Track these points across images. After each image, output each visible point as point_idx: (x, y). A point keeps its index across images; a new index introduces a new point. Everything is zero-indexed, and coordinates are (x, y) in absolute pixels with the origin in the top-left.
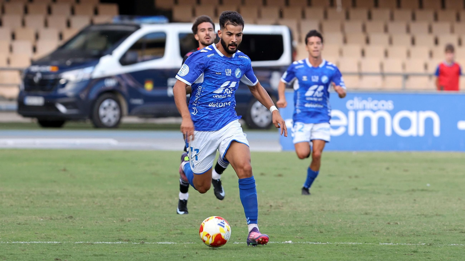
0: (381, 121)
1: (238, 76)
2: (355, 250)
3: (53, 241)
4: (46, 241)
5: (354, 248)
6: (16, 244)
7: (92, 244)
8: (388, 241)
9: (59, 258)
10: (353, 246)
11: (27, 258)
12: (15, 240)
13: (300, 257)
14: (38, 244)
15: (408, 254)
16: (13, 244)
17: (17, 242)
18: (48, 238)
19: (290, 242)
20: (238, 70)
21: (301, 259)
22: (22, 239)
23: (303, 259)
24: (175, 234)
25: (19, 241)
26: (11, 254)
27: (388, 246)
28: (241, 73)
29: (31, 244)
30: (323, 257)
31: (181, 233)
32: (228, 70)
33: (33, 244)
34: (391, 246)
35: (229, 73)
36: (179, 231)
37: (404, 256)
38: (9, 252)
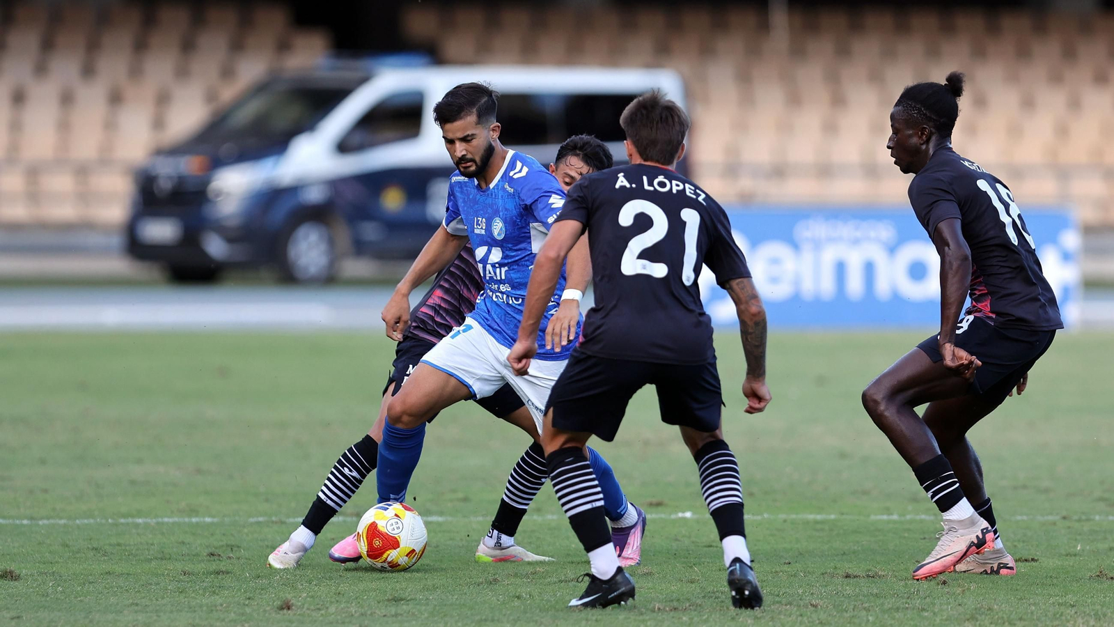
0: (869, 269)
1: (499, 234)
2: (822, 530)
3: (204, 517)
4: (190, 516)
5: (819, 526)
6: (128, 524)
7: (282, 523)
8: (888, 511)
9: (216, 552)
10: (816, 522)
11: (151, 552)
12: (125, 516)
13: (711, 546)
14: (173, 524)
15: (930, 538)
16: (122, 524)
17: (130, 520)
18: (193, 511)
19: (688, 515)
20: (498, 221)
21: (711, 549)
22: (139, 513)
23: (715, 549)
24: (451, 501)
25: (133, 517)
26: (119, 545)
27: (889, 522)
28: (504, 229)
29: (158, 523)
30: (756, 545)
31: (466, 500)
32: (480, 219)
33: (163, 523)
34: (895, 522)
35: (482, 228)
36: (460, 495)
37: (922, 541)
38: (114, 541)
